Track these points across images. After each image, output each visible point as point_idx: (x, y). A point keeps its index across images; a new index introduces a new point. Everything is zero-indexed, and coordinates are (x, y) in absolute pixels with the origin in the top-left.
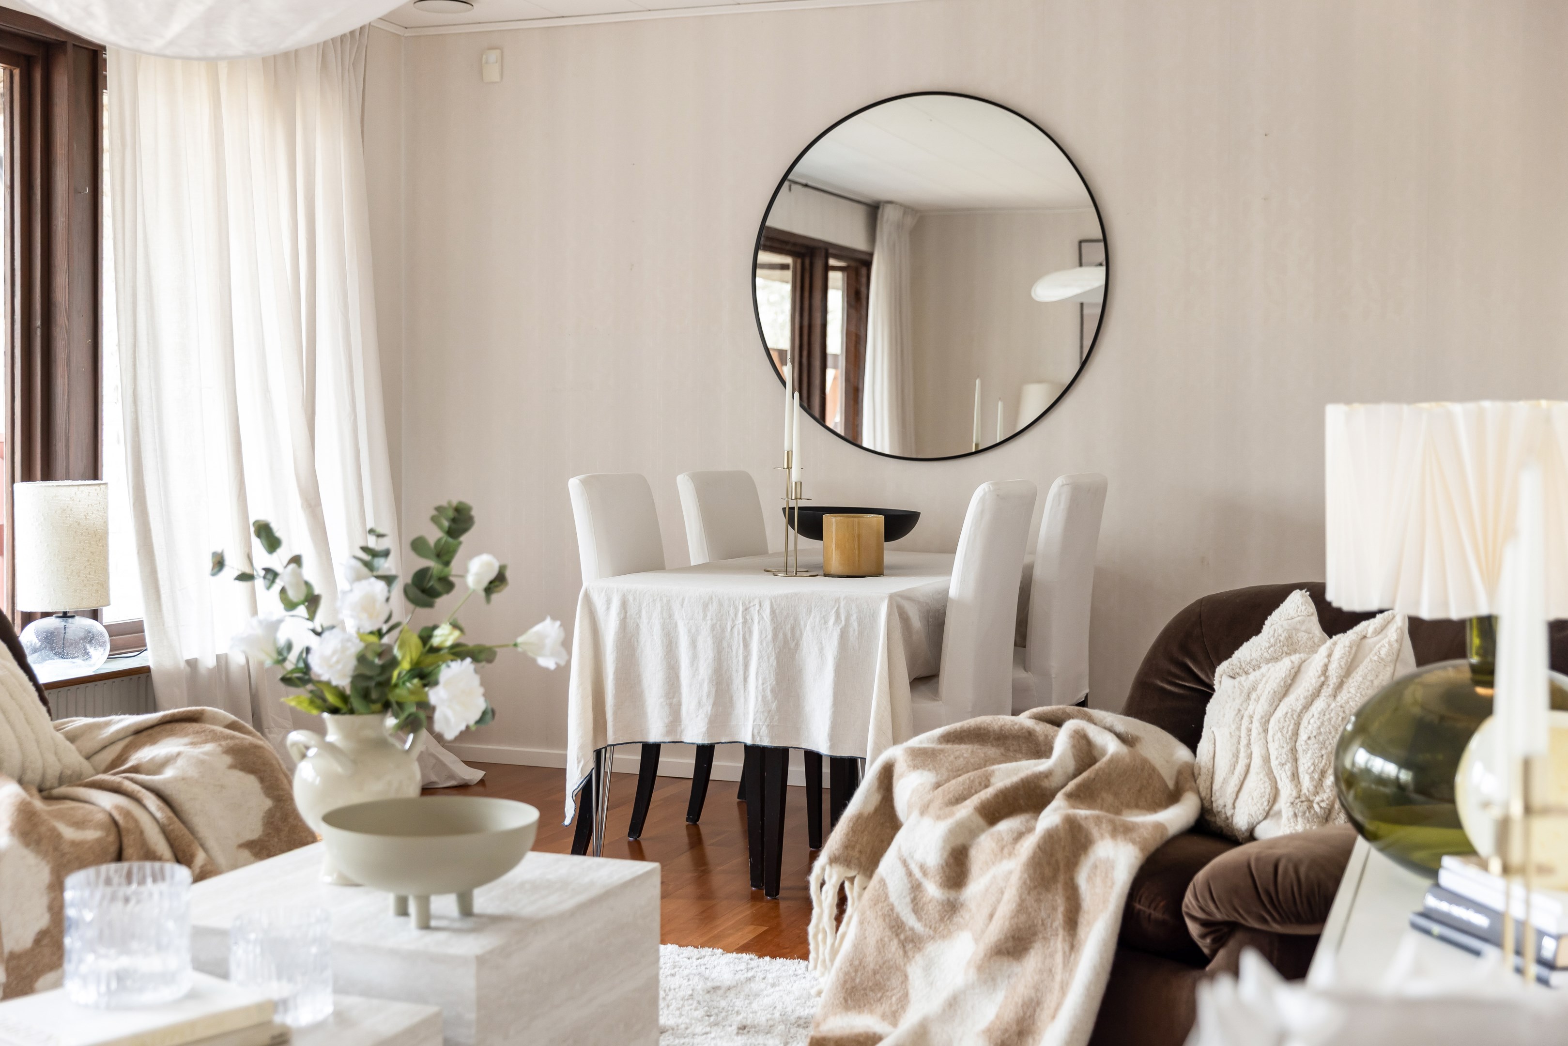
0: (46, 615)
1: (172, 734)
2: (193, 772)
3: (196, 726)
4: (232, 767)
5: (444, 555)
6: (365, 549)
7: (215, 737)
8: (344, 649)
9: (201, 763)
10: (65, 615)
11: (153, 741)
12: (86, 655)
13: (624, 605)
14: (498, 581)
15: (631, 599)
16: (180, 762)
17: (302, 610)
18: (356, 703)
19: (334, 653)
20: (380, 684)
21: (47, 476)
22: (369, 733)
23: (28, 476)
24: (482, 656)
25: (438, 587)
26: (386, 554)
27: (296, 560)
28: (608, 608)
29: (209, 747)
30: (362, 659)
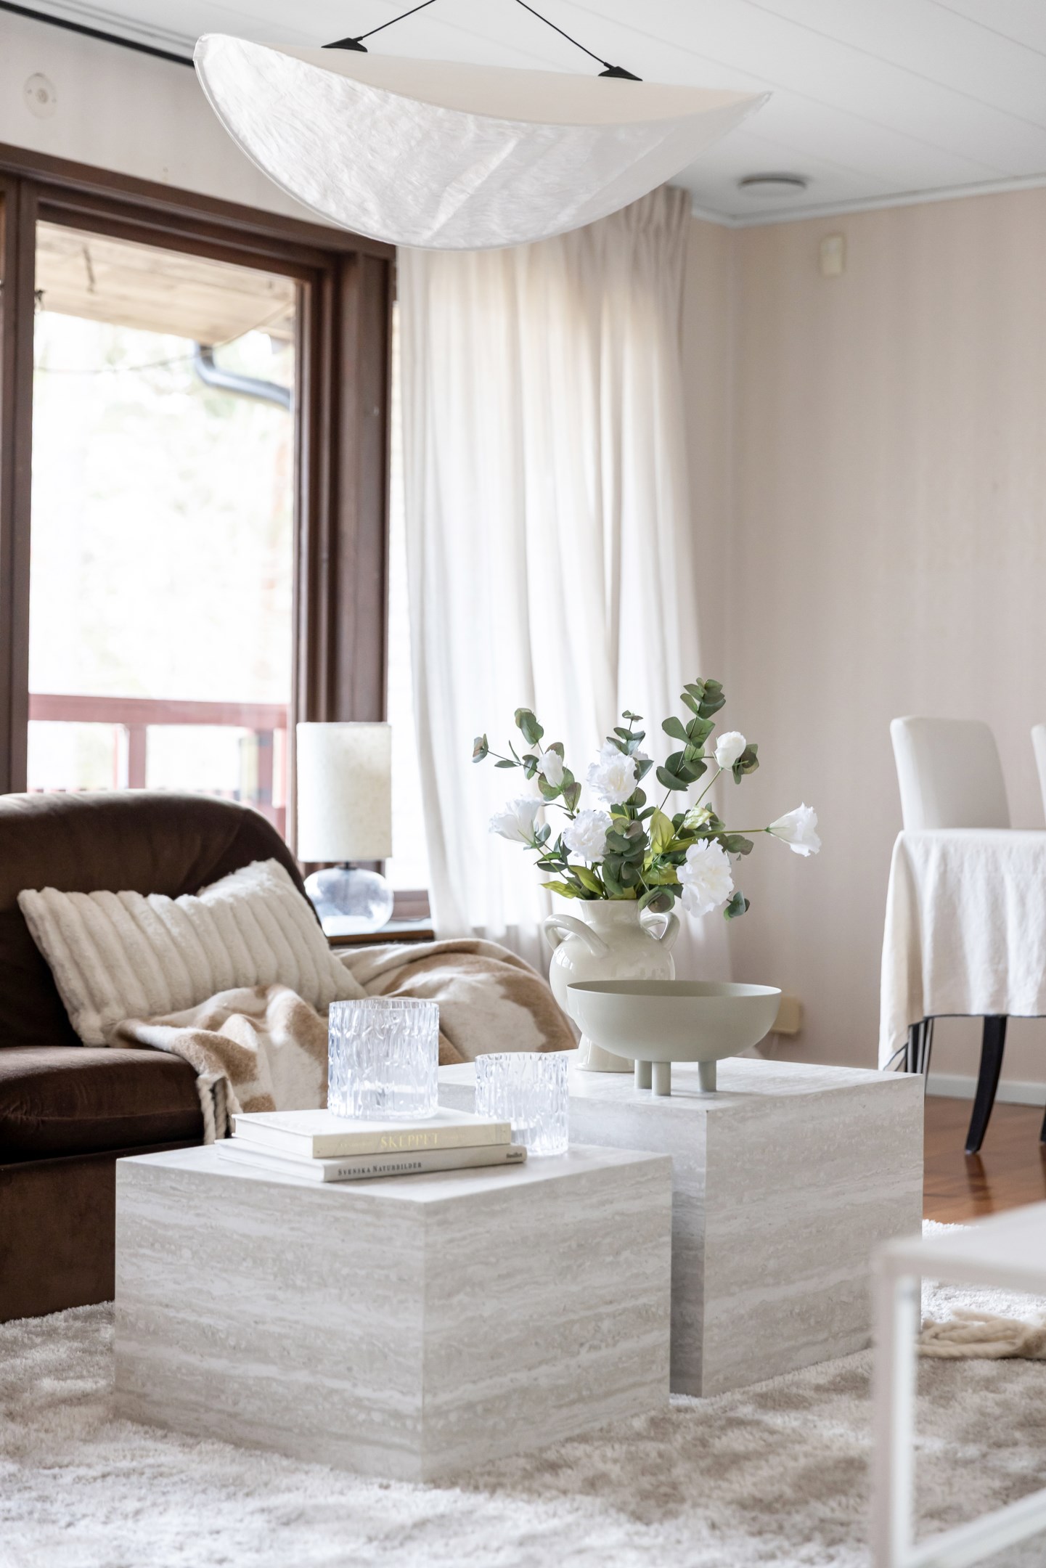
0: (329, 865)
1: (446, 963)
2: (465, 998)
3: (470, 957)
4: (505, 997)
5: (695, 735)
6: (619, 731)
7: (489, 968)
8: (596, 827)
9: (473, 989)
10: (347, 867)
11: (427, 968)
12: (368, 913)
13: (944, 857)
14: (746, 761)
15: (952, 850)
16: (452, 988)
17: (561, 799)
18: (611, 887)
19: (586, 831)
20: (630, 864)
21: (332, 716)
22: (623, 918)
23: (312, 716)
24: (737, 847)
25: (690, 769)
26: (641, 736)
27: (558, 748)
28: (926, 861)
29: (483, 976)
30: (611, 835)
